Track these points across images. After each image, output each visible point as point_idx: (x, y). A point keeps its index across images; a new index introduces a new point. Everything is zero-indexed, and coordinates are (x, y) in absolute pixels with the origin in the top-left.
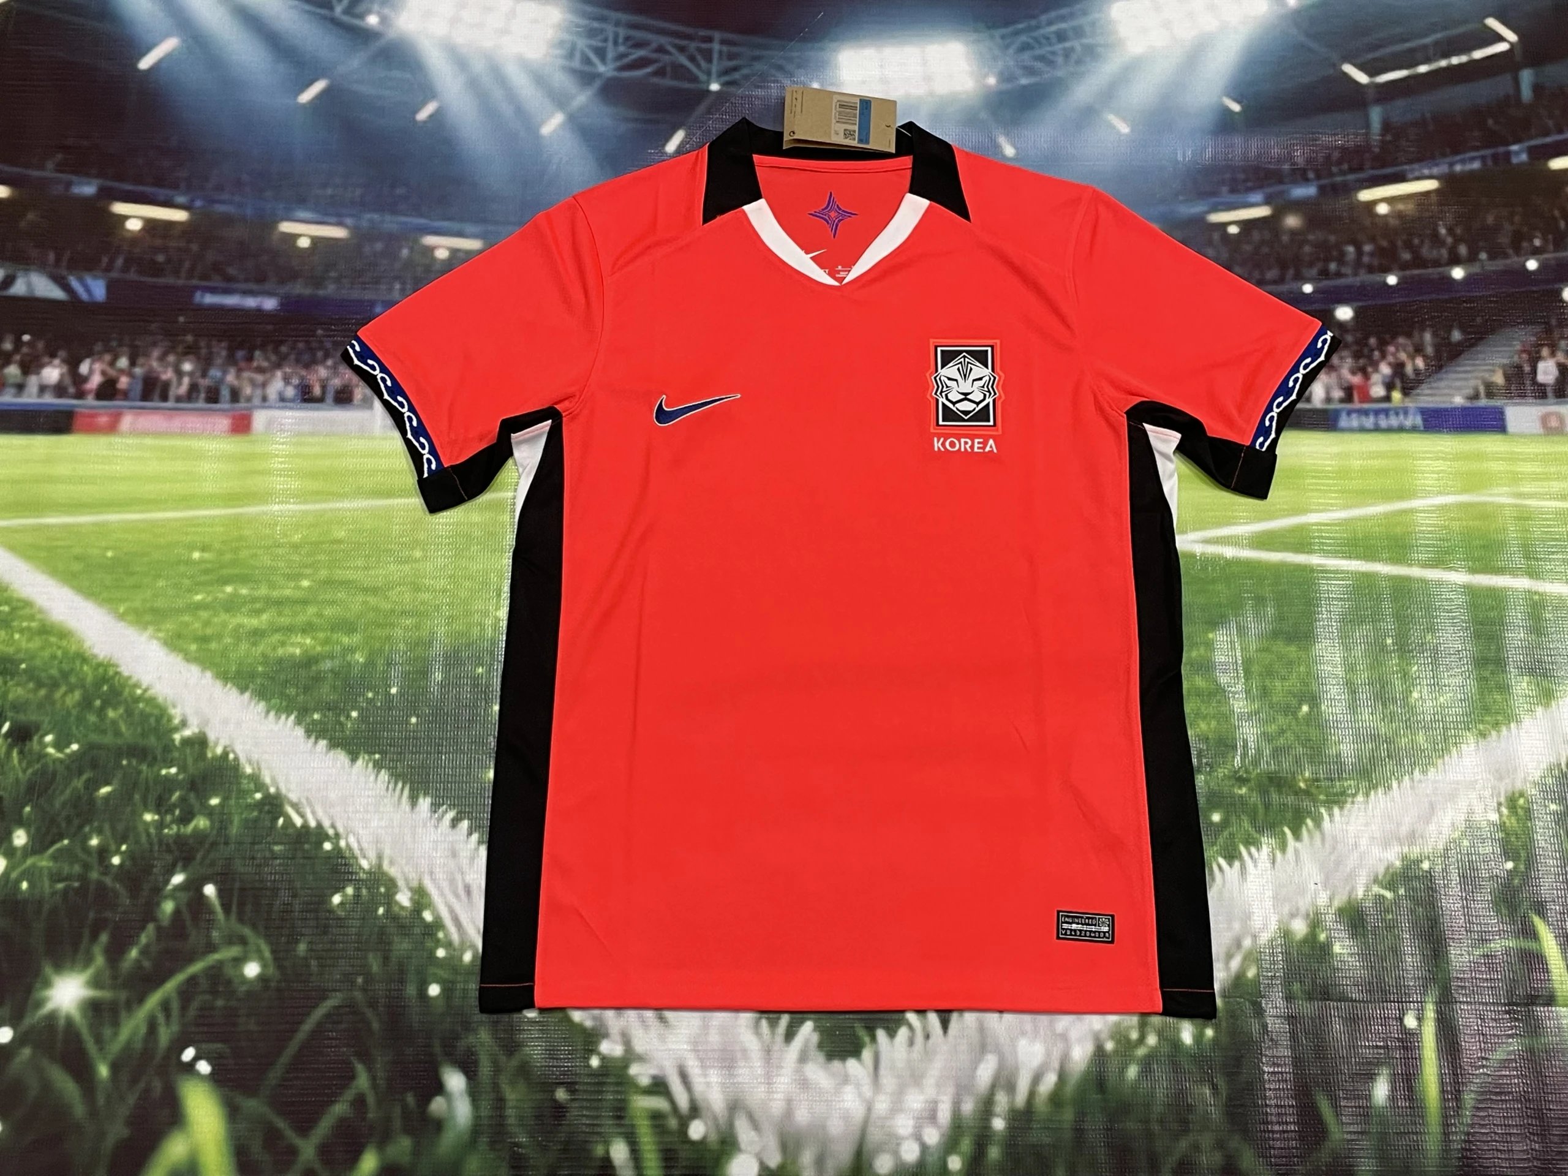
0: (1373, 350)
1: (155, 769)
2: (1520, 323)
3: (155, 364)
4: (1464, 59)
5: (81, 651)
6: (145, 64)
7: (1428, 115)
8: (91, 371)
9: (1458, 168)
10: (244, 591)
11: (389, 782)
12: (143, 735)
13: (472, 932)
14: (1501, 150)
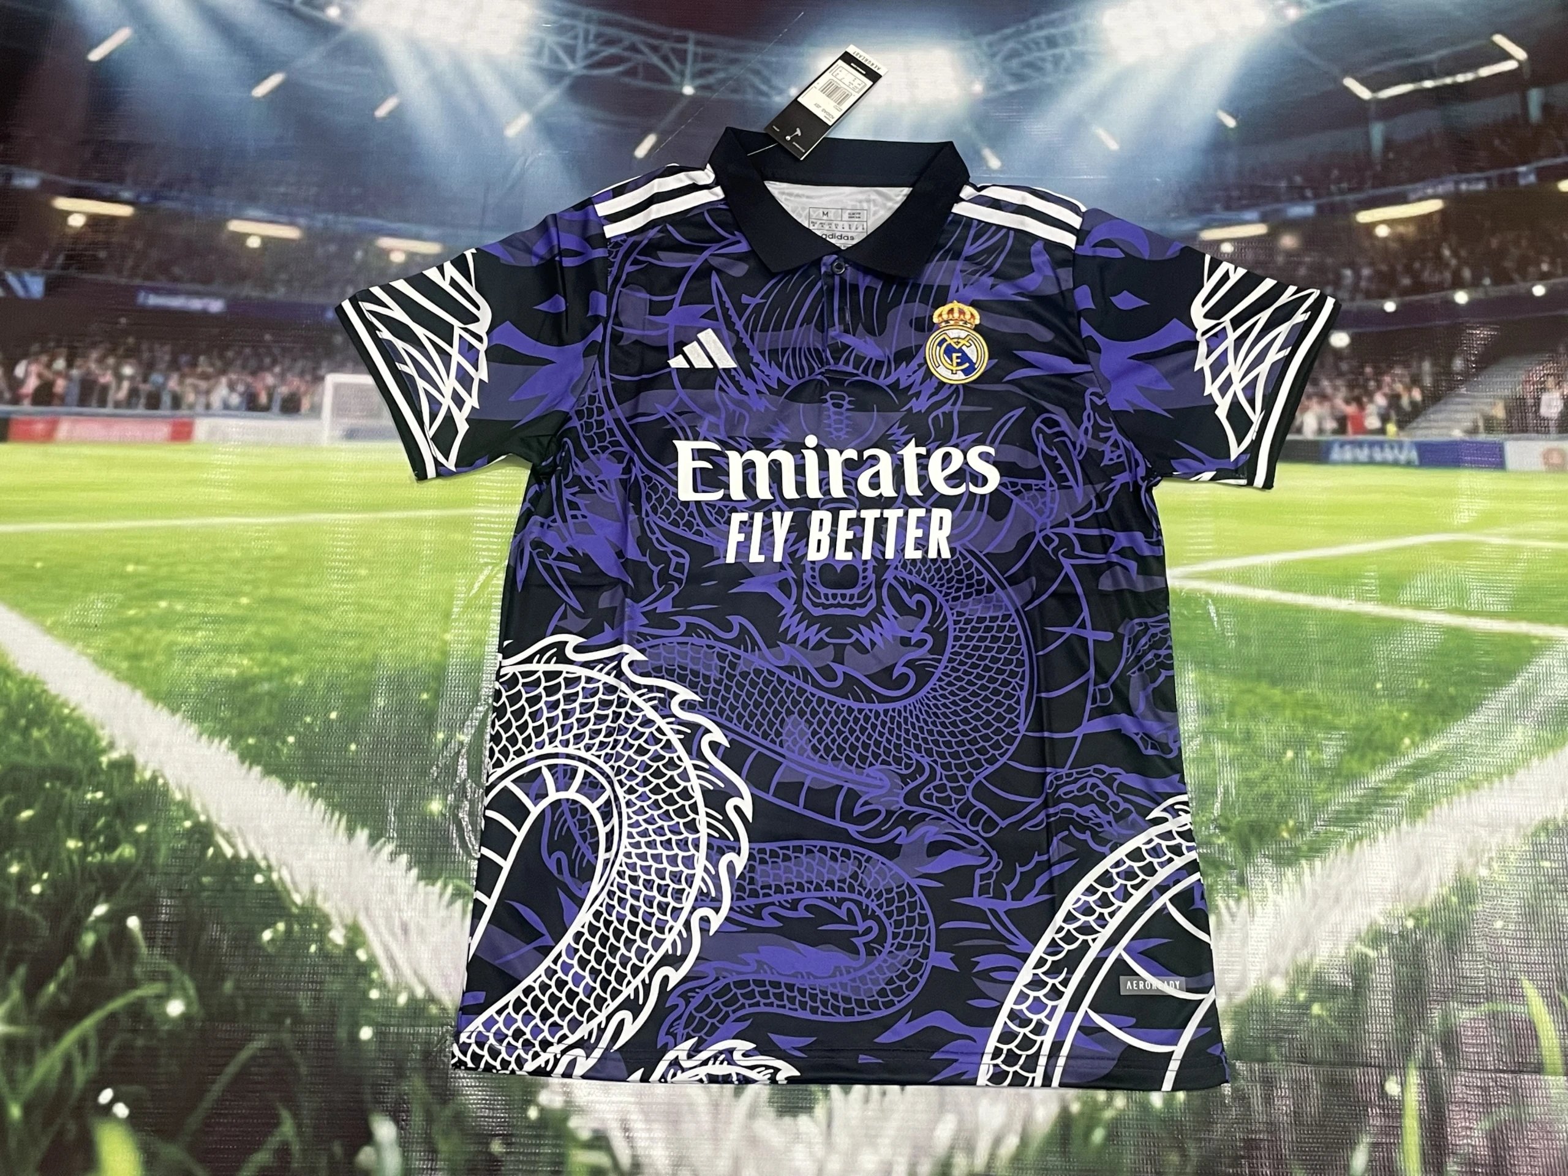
0: (1367, 380)
1: (80, 792)
3: (93, 366)
4: (1469, 76)
6: (95, 55)
7: (1433, 134)
8: (27, 374)
9: (1464, 187)
10: (179, 607)
11: (325, 812)
12: (70, 756)
13: (407, 971)
14: (1508, 171)
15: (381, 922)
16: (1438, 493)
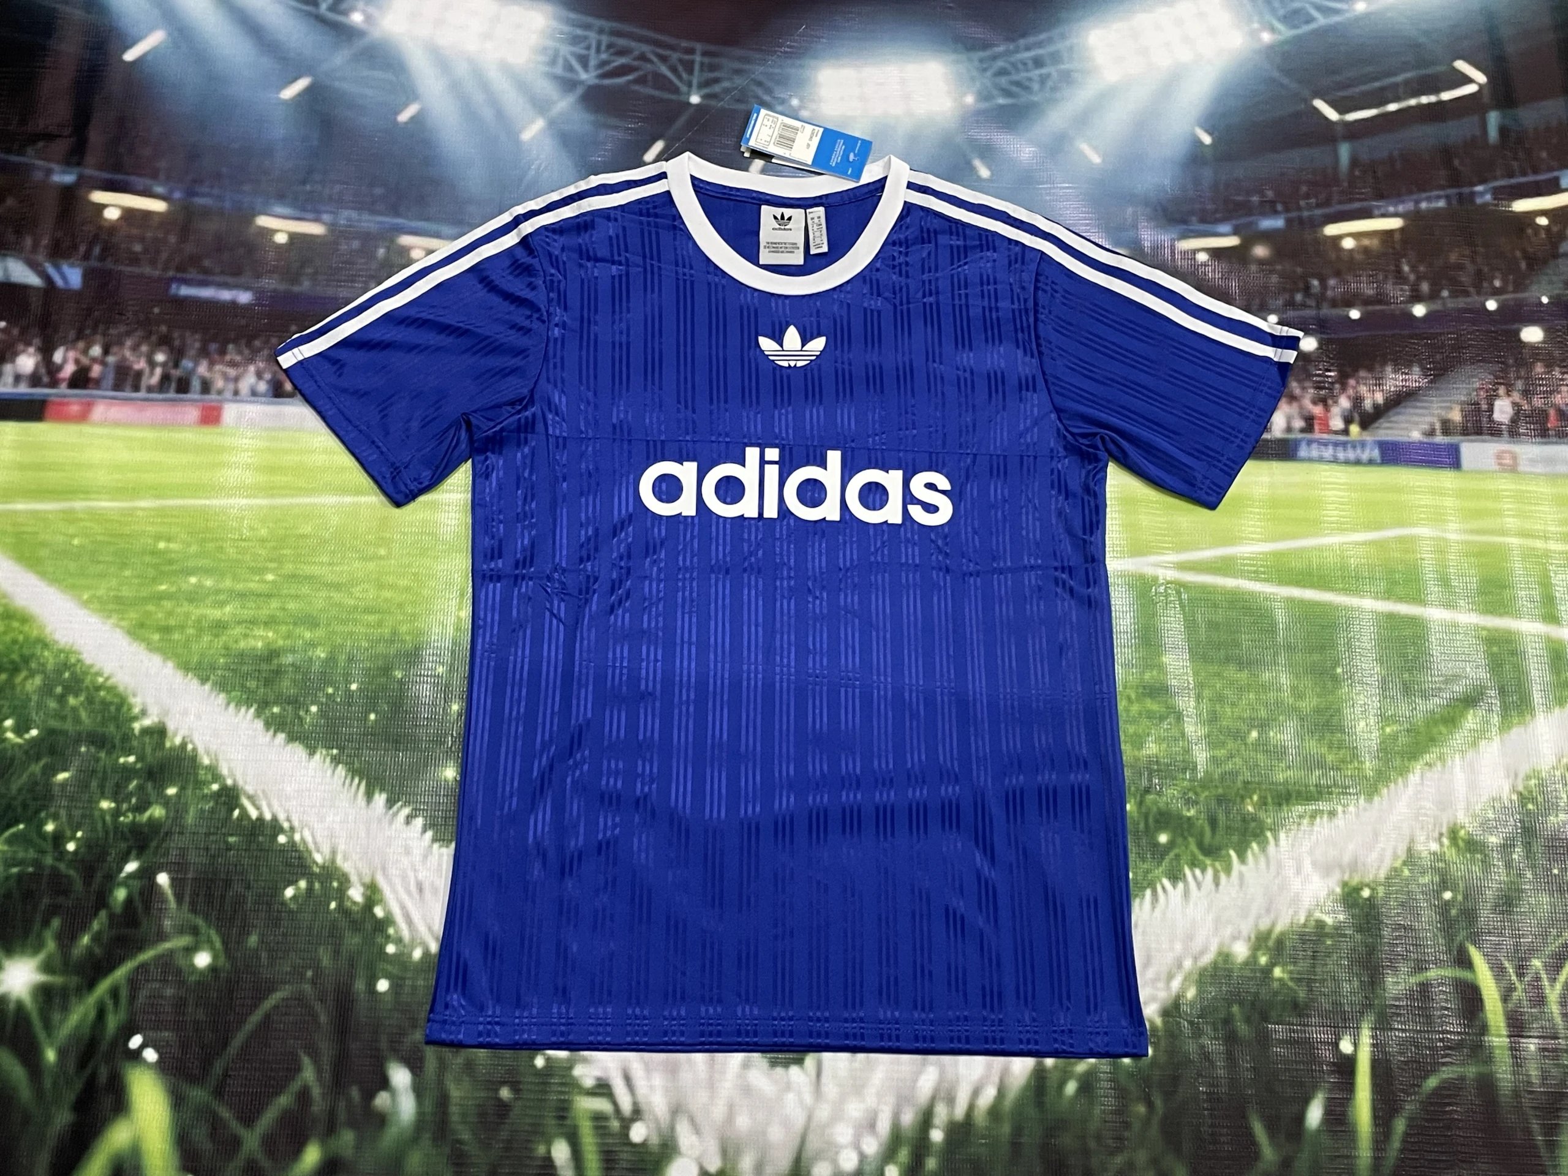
0: (1334, 383)
1: (114, 756)
2: (1479, 361)
3: (128, 353)
4: (1432, 99)
5: (42, 636)
6: (129, 56)
7: (1396, 153)
8: (65, 361)
9: (1424, 205)
10: (209, 583)
11: (346, 778)
12: (103, 723)
13: (422, 929)
14: (1466, 190)
15: (397, 881)
16: (1398, 490)
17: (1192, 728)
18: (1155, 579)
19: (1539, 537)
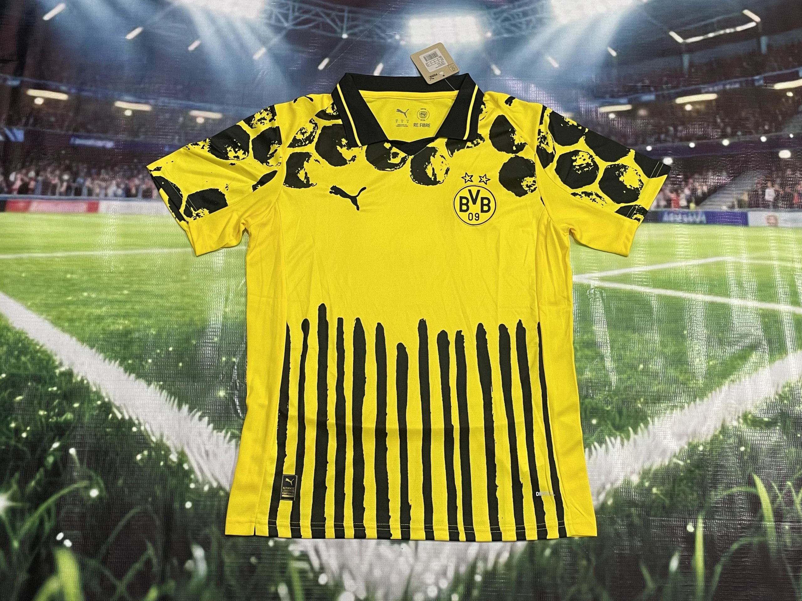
0: (681, 181)
1: (46, 387)
2: (757, 168)
3: (49, 175)
4: (732, 30)
5: (7, 325)
6: (47, 17)
7: (713, 59)
8: (16, 179)
9: (728, 87)
10: (93, 296)
11: (167, 396)
12: (40, 370)
13: (209, 475)
14: (750, 78)
15: (195, 450)
16: (715, 237)
17: (609, 364)
18: (589, 286)
19: (789, 261)
